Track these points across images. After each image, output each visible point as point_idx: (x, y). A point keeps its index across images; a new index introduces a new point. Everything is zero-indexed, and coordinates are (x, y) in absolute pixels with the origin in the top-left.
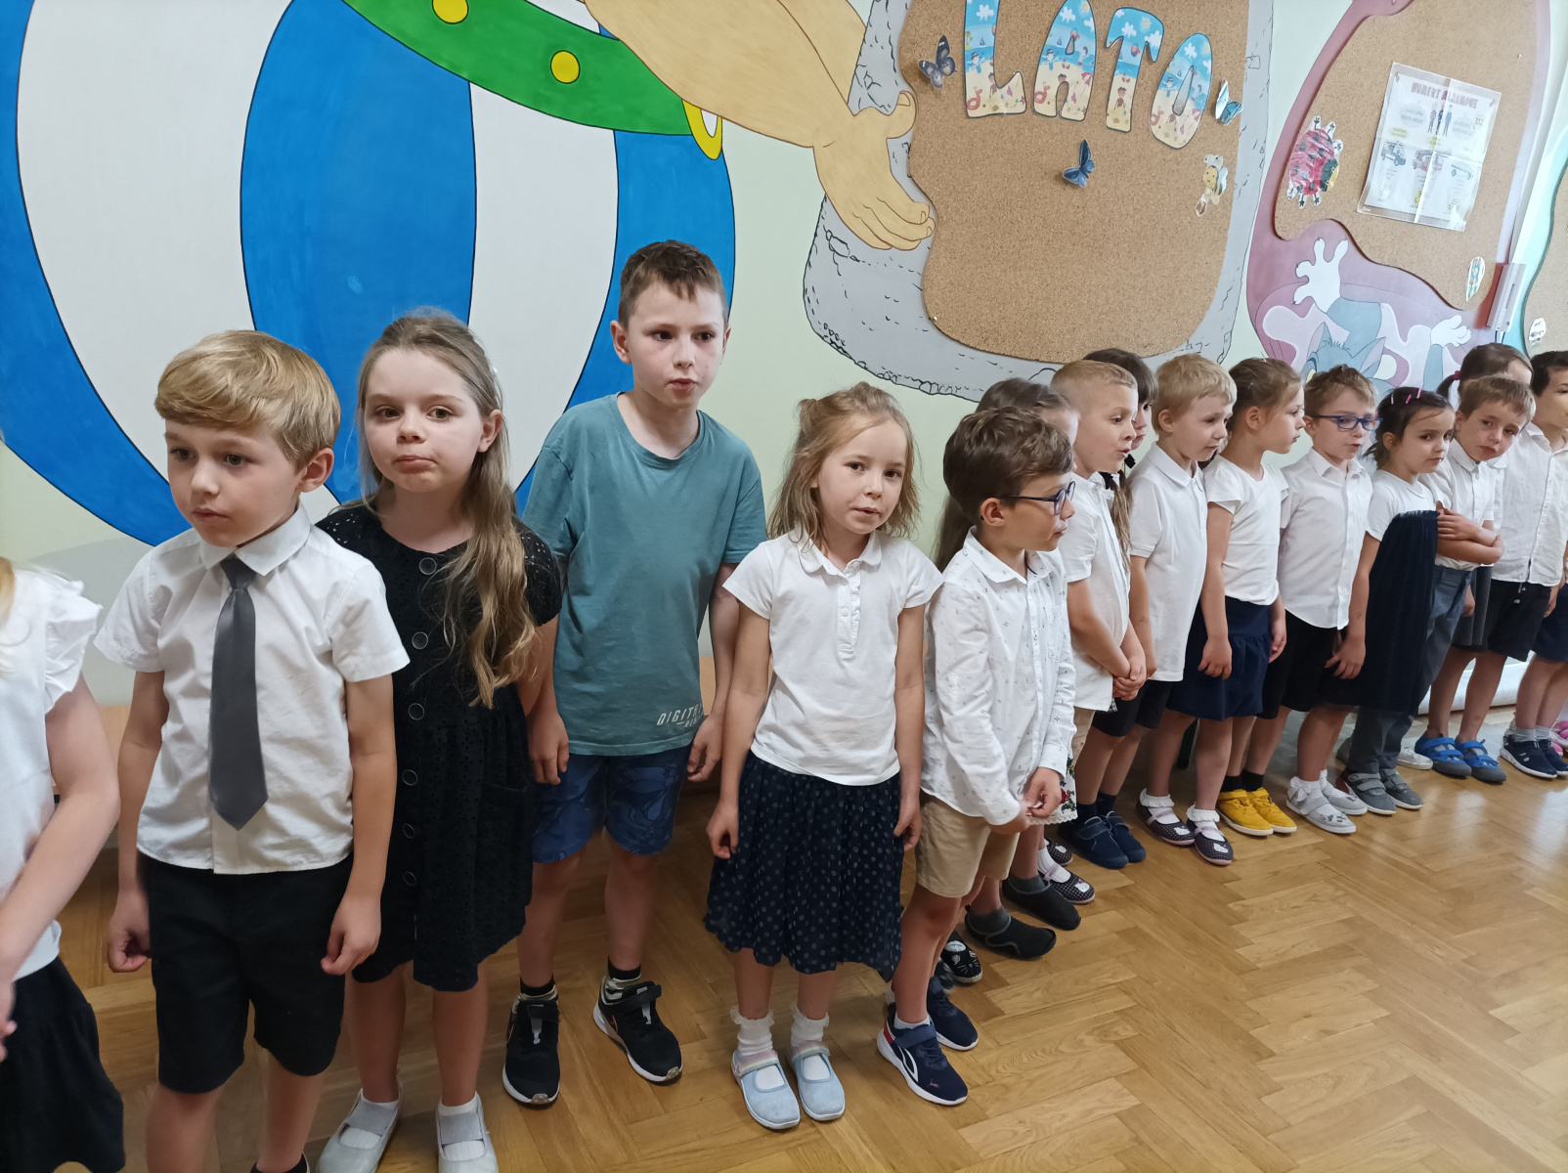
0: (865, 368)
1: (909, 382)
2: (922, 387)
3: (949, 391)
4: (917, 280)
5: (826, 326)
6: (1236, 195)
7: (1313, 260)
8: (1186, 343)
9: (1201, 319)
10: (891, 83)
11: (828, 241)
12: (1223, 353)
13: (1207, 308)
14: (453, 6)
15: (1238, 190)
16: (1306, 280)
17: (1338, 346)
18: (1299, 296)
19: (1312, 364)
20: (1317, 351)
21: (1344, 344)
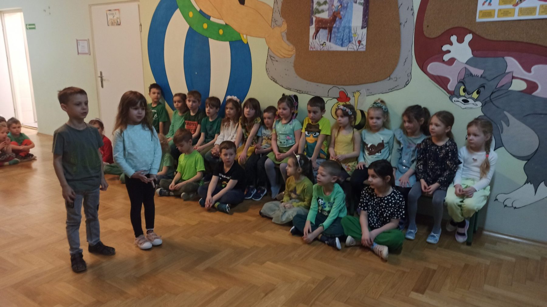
0: (282, 87)
4: (293, 65)
5: (272, 77)
6: (402, 26)
7: (451, 44)
8: (389, 78)
9: (393, 69)
10: (280, 20)
11: (270, 57)
12: (408, 81)
13: (396, 66)
14: (205, 26)
15: (403, 25)
16: (449, 52)
17: (477, 77)
18: (446, 57)
19: (461, 84)
20: (463, 79)
21: (481, 76)
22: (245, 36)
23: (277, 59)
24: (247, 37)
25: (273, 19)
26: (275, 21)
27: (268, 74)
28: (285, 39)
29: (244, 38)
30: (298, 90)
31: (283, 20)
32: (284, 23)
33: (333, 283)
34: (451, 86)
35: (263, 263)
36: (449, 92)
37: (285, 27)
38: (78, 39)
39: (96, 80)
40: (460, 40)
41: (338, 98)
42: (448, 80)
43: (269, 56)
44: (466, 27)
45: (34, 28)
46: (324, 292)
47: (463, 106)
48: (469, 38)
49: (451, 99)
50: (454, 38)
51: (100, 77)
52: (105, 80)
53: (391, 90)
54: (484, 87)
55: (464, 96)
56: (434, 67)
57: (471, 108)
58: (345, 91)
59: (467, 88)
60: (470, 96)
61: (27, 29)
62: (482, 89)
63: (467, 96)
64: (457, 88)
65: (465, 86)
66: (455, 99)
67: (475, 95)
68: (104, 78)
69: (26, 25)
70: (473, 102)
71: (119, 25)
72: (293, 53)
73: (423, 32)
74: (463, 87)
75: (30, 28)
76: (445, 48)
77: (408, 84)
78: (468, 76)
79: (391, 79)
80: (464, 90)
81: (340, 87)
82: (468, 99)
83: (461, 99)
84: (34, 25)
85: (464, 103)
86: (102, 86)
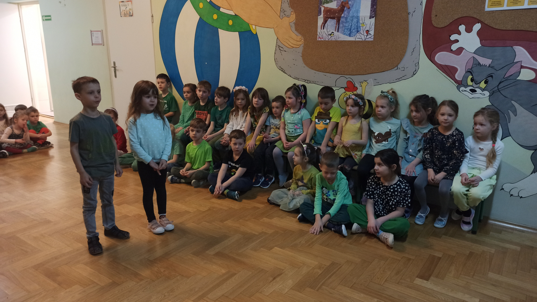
0: (290, 77)
1: (302, 80)
3: (313, 83)
4: (301, 55)
5: (280, 67)
6: (410, 16)
7: (459, 33)
8: (396, 68)
9: (401, 59)
10: (289, 10)
11: (279, 48)
12: (416, 70)
13: (404, 55)
14: (215, 16)
15: (411, 14)
16: (457, 41)
17: (485, 66)
18: (454, 47)
19: (469, 73)
20: (471, 68)
21: (490, 65)
22: (254, 27)
23: (285, 49)
24: (256, 28)
25: (282, 10)
26: (284, 11)
27: (276, 64)
28: (294, 29)
29: (253, 28)
30: (305, 80)
31: (292, 10)
32: (292, 13)
33: (339, 269)
34: (459, 76)
35: (271, 248)
36: (456, 81)
37: (293, 17)
38: (92, 30)
39: (110, 70)
40: (469, 30)
41: (346, 87)
42: (456, 70)
43: (277, 46)
44: (475, 16)
45: (50, 20)
46: (330, 277)
47: (471, 96)
48: (477, 27)
49: (458, 88)
50: (462, 28)
51: (113, 67)
52: (118, 70)
53: (399, 80)
54: (492, 76)
55: (472, 86)
56: (442, 57)
57: (479, 98)
58: (352, 81)
59: (475, 78)
60: (478, 85)
61: (43, 20)
62: (490, 79)
63: (475, 85)
64: (465, 77)
65: (472, 76)
66: (462, 88)
67: (483, 85)
68: (117, 68)
69: (43, 16)
70: (481, 92)
71: (132, 16)
72: (302, 43)
73: (431, 21)
74: (470, 77)
75: (46, 20)
76: (453, 37)
77: (415, 74)
78: (476, 65)
79: (398, 69)
80: (472, 80)
81: (347, 76)
82: (476, 89)
83: (468, 89)
84: (50, 16)
85: (471, 93)
86: (116, 76)
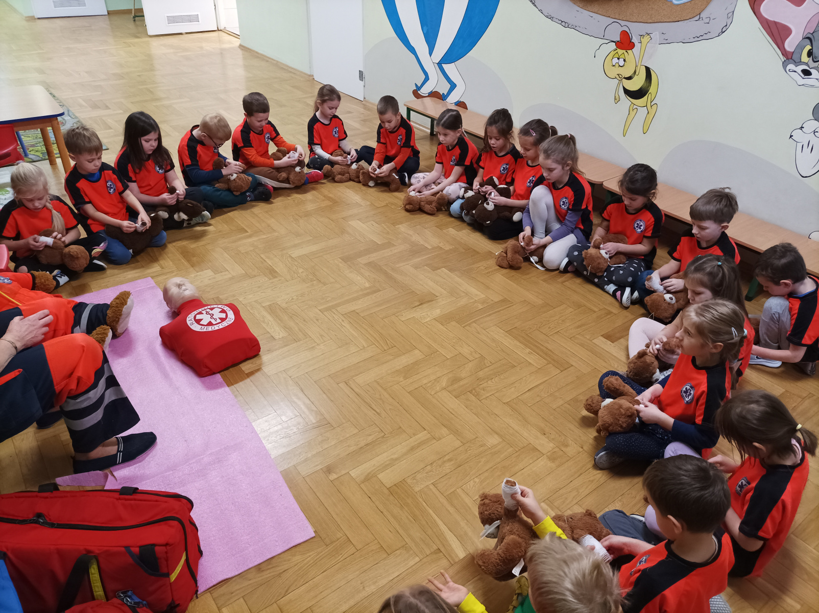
0: (542, 13)
1: (557, 21)
2: (563, 24)
3: (572, 27)
8: (698, 17)
12: (726, 26)
19: (808, 41)
20: (813, 32)
34: (790, 44)
42: (788, 32)
47: (801, 81)
49: (785, 65)
53: (698, 38)
55: (807, 64)
59: (814, 51)
63: (812, 64)
65: (812, 46)
74: (809, 47)
77: (724, 32)
79: (701, 19)
80: (810, 54)
81: (623, 23)
82: (811, 70)
83: (800, 68)
85: (803, 76)
